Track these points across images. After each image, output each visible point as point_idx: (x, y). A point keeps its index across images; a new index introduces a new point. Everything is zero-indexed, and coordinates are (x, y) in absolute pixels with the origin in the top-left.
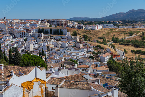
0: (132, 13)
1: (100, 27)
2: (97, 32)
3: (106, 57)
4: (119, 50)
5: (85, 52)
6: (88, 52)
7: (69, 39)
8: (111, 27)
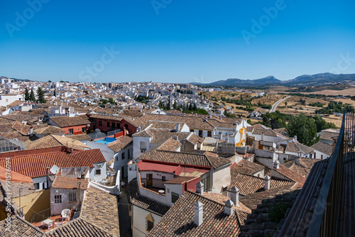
0: (229, 81)
1: (212, 90)
2: (211, 93)
3: (222, 111)
4: (228, 106)
5: (208, 107)
6: (210, 107)
7: (197, 98)
8: (219, 90)
